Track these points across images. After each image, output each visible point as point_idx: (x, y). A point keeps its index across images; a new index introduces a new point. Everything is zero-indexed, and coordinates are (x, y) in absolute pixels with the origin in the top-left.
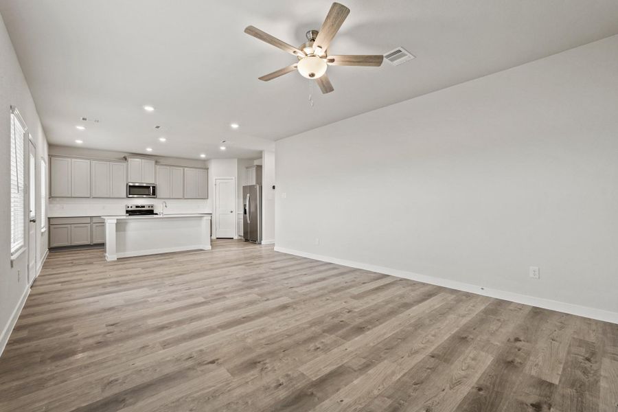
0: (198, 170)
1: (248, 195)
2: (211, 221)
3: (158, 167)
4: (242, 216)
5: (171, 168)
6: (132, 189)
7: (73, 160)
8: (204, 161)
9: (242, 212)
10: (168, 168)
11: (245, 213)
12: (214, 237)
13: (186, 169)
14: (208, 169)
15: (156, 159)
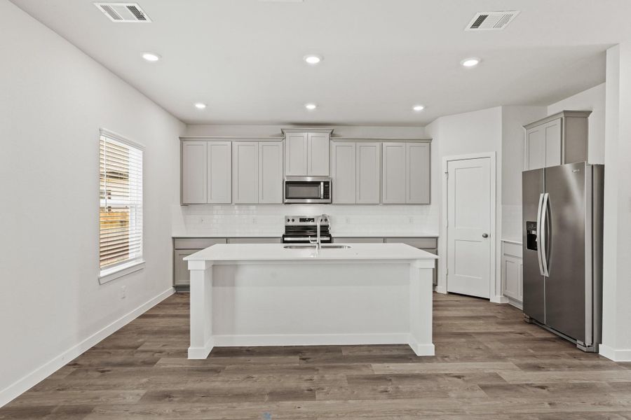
0: (408, 144)
1: (544, 196)
2: (436, 271)
3: (334, 144)
4: (519, 251)
5: (359, 144)
6: (291, 188)
7: (210, 143)
8: (424, 124)
9: (519, 238)
10: (353, 144)
11: (531, 242)
12: (441, 289)
13: (385, 144)
14: (430, 141)
15: (331, 129)
